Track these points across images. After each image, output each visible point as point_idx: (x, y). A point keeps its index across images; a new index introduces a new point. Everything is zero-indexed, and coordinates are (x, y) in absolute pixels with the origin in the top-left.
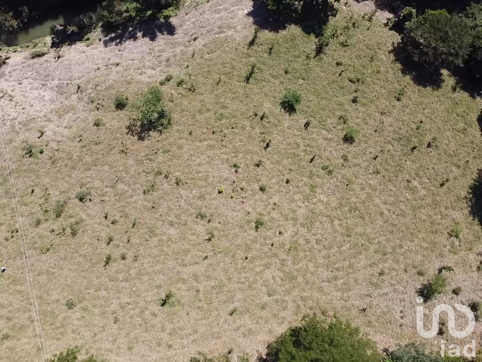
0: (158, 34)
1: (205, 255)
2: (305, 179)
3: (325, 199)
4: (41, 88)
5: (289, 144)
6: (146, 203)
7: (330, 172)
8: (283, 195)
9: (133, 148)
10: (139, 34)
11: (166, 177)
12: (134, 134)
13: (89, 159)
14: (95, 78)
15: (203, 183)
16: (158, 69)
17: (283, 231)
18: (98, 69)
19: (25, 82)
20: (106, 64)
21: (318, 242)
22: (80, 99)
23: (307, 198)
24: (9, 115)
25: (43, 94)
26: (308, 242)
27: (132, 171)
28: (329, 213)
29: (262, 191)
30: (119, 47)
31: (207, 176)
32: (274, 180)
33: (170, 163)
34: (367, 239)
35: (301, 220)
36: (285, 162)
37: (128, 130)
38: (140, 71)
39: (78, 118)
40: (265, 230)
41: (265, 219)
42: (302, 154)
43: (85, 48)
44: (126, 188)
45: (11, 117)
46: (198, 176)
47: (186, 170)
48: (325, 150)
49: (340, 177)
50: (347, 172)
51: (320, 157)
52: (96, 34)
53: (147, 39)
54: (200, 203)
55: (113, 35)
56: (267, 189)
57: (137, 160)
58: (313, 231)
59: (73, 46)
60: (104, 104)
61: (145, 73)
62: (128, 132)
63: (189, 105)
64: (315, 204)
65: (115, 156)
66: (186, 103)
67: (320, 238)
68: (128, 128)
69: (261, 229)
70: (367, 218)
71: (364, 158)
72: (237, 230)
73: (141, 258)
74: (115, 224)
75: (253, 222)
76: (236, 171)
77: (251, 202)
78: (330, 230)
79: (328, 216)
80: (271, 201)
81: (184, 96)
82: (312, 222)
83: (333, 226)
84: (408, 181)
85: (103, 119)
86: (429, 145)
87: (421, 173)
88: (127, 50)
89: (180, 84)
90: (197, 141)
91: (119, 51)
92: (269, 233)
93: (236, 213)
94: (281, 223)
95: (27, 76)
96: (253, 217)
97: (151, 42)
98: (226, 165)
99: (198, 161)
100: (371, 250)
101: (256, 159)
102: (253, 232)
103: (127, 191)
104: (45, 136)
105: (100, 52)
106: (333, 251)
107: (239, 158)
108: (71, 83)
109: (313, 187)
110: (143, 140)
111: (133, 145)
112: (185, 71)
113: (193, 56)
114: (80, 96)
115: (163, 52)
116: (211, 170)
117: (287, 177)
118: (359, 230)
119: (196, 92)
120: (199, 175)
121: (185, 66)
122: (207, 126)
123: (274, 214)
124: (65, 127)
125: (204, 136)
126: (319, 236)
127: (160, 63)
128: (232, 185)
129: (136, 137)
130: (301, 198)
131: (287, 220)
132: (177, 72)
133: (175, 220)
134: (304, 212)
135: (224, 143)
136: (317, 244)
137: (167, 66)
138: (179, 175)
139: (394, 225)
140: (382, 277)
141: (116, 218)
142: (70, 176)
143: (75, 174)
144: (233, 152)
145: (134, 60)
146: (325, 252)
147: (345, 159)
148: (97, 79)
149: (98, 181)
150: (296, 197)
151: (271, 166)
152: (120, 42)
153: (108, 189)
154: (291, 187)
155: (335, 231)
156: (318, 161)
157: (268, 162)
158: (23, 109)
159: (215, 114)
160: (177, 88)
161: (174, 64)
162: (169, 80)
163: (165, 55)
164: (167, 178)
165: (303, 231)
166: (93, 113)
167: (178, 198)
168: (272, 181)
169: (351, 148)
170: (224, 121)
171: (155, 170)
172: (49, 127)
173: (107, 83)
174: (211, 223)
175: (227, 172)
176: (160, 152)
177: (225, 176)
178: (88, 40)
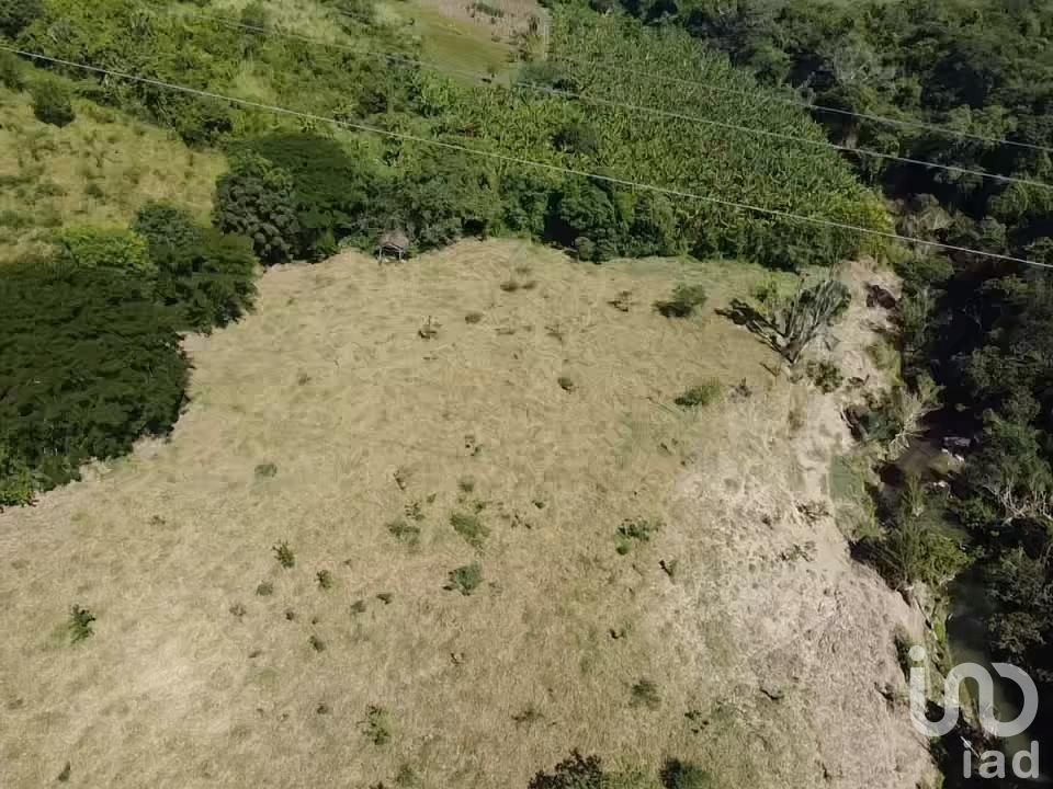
1: (75, 776)
4: (801, 625)
6: (347, 699)
9: (524, 748)
12: (566, 772)
13: (553, 629)
14: (794, 751)
18: (825, 774)
19: (830, 603)
22: (740, 689)
24: (742, 537)
25: (783, 621)
27: (457, 710)
37: (584, 760)
39: (685, 661)
43: (917, 778)
45: (736, 538)
57: (481, 737)
59: (925, 755)
60: (701, 738)
62: (578, 757)
68: (593, 764)
74: (352, 607)
85: (656, 714)
95: (844, 610)
103: (412, 669)
104: (662, 578)
108: (795, 687)
111: (534, 750)
114: (749, 694)
124: (669, 625)
129: (551, 770)
133: (242, 747)
141: (364, 615)
142: (532, 576)
143: (532, 589)
149: (484, 622)
153: (449, 634)
158: (751, 568)
166: (683, 698)
171: (421, 770)
172: (684, 594)
173: (767, 775)
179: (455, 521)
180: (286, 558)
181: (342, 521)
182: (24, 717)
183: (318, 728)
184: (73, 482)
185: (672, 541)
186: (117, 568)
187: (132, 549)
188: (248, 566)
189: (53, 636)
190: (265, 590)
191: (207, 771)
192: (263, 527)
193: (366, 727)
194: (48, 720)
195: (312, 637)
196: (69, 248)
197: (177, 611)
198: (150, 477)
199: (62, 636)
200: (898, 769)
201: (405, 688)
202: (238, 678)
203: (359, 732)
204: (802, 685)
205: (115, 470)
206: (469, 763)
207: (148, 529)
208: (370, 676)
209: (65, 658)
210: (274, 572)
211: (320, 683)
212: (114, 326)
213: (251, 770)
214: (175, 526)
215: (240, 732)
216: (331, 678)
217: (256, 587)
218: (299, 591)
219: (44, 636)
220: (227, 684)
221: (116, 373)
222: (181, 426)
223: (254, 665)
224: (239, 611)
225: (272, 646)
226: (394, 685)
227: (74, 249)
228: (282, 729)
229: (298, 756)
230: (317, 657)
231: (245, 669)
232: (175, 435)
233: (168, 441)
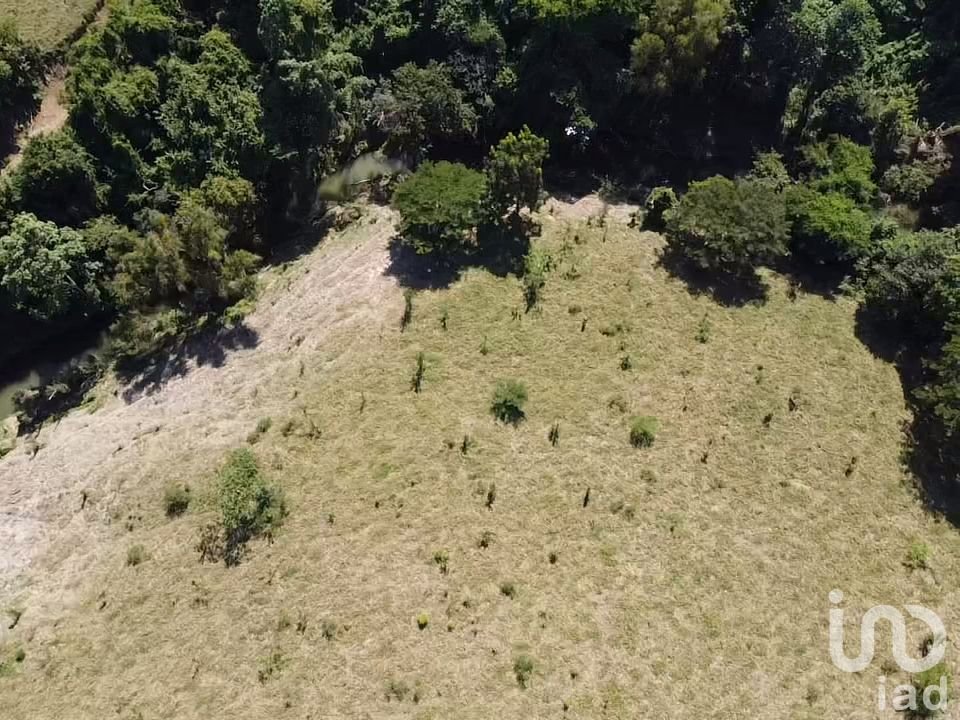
0: (227, 352)
2: (585, 543)
3: (640, 573)
4: (7, 521)
5: (531, 483)
7: (630, 513)
8: (554, 590)
9: (219, 586)
10: (191, 362)
11: (301, 628)
12: (215, 557)
14: (117, 469)
15: (383, 617)
16: (240, 415)
17: (577, 668)
18: (120, 449)
20: (134, 435)
21: (657, 670)
22: (92, 519)
23: (603, 582)
25: (11, 532)
26: (636, 676)
27: (226, 639)
28: (657, 599)
29: (507, 594)
30: (156, 395)
31: (387, 599)
32: (525, 565)
33: (304, 594)
34: (752, 629)
35: (607, 632)
36: (535, 519)
37: (201, 554)
38: (204, 430)
39: (92, 558)
40: (538, 678)
41: (533, 654)
42: (563, 494)
43: (87, 416)
46: (368, 605)
47: (339, 599)
48: (604, 473)
49: (651, 516)
50: (664, 504)
51: (600, 489)
52: (108, 384)
53: (207, 367)
54: (385, 663)
55: (141, 378)
56: (517, 588)
57: (231, 613)
58: (638, 649)
59: (63, 422)
60: (142, 513)
61: (216, 429)
62: (203, 557)
63: (315, 466)
64: (622, 588)
65: (185, 616)
66: (307, 463)
67: (659, 659)
68: (202, 548)
69: (532, 679)
70: (736, 585)
71: (684, 466)
72: (481, 701)
75: (509, 668)
76: (444, 570)
77: (493, 627)
78: (672, 634)
79: (657, 606)
80: (533, 611)
81: (301, 451)
82: (630, 629)
83: (674, 623)
84: (783, 484)
85: (145, 544)
86: (792, 406)
87: (800, 462)
88: (171, 400)
89: (287, 431)
90: (349, 532)
91: (156, 403)
92: (549, 684)
93: (467, 663)
94: (568, 652)
96: (507, 658)
97: (215, 370)
98: (419, 565)
99: (360, 572)
100: (772, 652)
101: (477, 531)
102: (516, 692)
104: (26, 618)
105: (119, 416)
106: (695, 679)
107: (441, 542)
108: (67, 493)
109: (606, 555)
110: (237, 564)
111: (217, 581)
112: (292, 404)
113: (302, 372)
114: (90, 513)
115: (242, 381)
116: (391, 583)
117: (548, 549)
118: (730, 614)
119: (323, 435)
120: (370, 602)
121: (291, 395)
122: (362, 496)
123: (549, 638)
124: (67, 587)
125: (359, 519)
126: (656, 657)
127: (242, 403)
128: (443, 602)
129: (221, 563)
130: (591, 585)
131: (578, 641)
132: (276, 411)
134: (607, 613)
135: (403, 520)
136: (656, 675)
137: (257, 404)
138: (327, 615)
139: (793, 582)
140: (815, 705)
144: (427, 532)
145: (188, 413)
146: (679, 688)
147: (650, 479)
148: (121, 469)
150: (580, 586)
151: (512, 536)
152: (157, 387)
154: (565, 568)
155: (684, 632)
156: (597, 499)
157: (502, 531)
159: (370, 467)
160: (285, 439)
161: (268, 397)
162: (264, 430)
163: (248, 387)
164: (304, 629)
165: (618, 655)
166: (122, 540)
167: (336, 668)
168: (521, 567)
169: (653, 454)
170: (392, 475)
171: (273, 621)
173: (142, 470)
174: (421, 701)
175: (425, 576)
176: (277, 578)
177: (425, 586)
178: (91, 400)
200: (87, 426)
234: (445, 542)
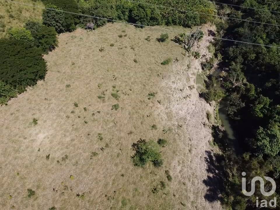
0: (208, 188)
1: (41, 150)
4: (187, 112)
6: (93, 132)
9: (130, 139)
10: (211, 175)
11: (102, 149)
12: (139, 143)
13: (135, 116)
14: (184, 136)
15: (85, 168)
16: (179, 175)
18: (190, 140)
19: (194, 107)
20: (192, 145)
22: (174, 125)
24: (175, 94)
25: (184, 111)
27: (116, 133)
30: (203, 159)
31: (87, 174)
33: (110, 155)
37: (142, 140)
38: (181, 162)
39: (163, 120)
40: (24, 196)
41: (31, 201)
43: (208, 139)
44: (108, 126)
45: (174, 94)
46: (91, 168)
47: (100, 162)
52: (217, 150)
53: (206, 178)
54: (74, 161)
55: (214, 159)
57: (121, 137)
59: (211, 135)
60: (165, 135)
61: (179, 165)
62: (141, 140)
63: (143, 183)
65: (130, 128)
66: (146, 182)
68: (144, 141)
69: (26, 193)
72: (39, 176)
73: (66, 119)
74: (92, 114)
75: (36, 190)
76: (78, 195)
77: (49, 196)
81: (152, 182)
85: (156, 131)
88: (200, 161)
89: (163, 184)
90: (115, 178)
91: (201, 157)
92: (20, 198)
93: (50, 180)
95: (197, 108)
96: (39, 192)
97: (203, 179)
98: (87, 190)
99: (101, 172)
102: (30, 187)
103: (106, 126)
104: (158, 104)
105: (203, 146)
107: (87, 202)
108: (185, 124)
110: (132, 146)
111: (132, 139)
112: (171, 192)
113: (182, 204)
114: (175, 126)
115: (192, 183)
116: (90, 178)
119: (152, 193)
121: (175, 194)
122: (122, 189)
124: (159, 113)
125: (116, 184)
127: (184, 178)
128: (71, 187)
129: (136, 142)
132: (172, 186)
133: (74, 143)
135: (104, 196)
137: (180, 182)
138: (99, 156)
141: (95, 116)
142: (130, 106)
143: (130, 108)
144: (93, 200)
145: (190, 162)
149: (120, 116)
152: (207, 161)
153: (113, 118)
158: (177, 100)
159: (129, 200)
160: (160, 181)
161: (180, 187)
162: (168, 177)
163: (189, 184)
164: (101, 149)
166: (162, 127)
167: (85, 150)
170: (120, 204)
171: (110, 144)
172: (162, 107)
173: (178, 140)
174: (57, 162)
175: (82, 189)
176: (120, 151)
177: (80, 186)
178: (214, 144)
179: (112, 95)
180: (76, 105)
181: (87, 96)
182: (28, 141)
183: (88, 138)
184: (25, 91)
185: (160, 96)
186: (39, 110)
187: (42, 106)
188: (68, 107)
189: (30, 124)
190: (73, 112)
191: (68, 147)
192: (70, 99)
193: (98, 137)
194: (33, 141)
195: (84, 121)
196: (13, 35)
197: (54, 118)
198: (42, 89)
199: (31, 124)
200: (205, 138)
201: (105, 129)
202: (70, 130)
203: (97, 138)
204: (187, 124)
205: (33, 88)
206: (119, 142)
207: (45, 101)
208: (98, 128)
209: (33, 129)
210: (74, 108)
211: (87, 130)
212: (28, 55)
213: (76, 147)
214: (50, 100)
215: (73, 140)
216: (90, 129)
217: (71, 112)
218: (80, 112)
219: (27, 125)
220: (68, 131)
221: (31, 66)
222: (47, 77)
223: (73, 127)
224: (68, 117)
225: (76, 123)
226: (103, 129)
227: (14, 36)
228: (81, 139)
229: (85, 144)
230: (86, 125)
231: (71, 128)
232: (46, 79)
233: (44, 81)
234: (85, 204)
